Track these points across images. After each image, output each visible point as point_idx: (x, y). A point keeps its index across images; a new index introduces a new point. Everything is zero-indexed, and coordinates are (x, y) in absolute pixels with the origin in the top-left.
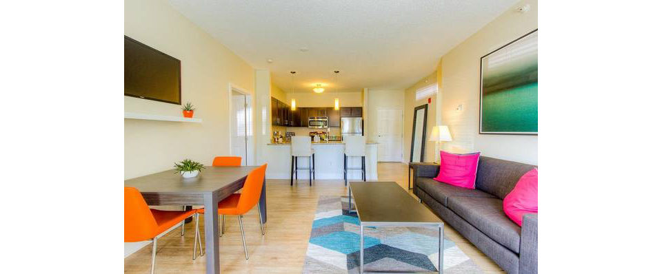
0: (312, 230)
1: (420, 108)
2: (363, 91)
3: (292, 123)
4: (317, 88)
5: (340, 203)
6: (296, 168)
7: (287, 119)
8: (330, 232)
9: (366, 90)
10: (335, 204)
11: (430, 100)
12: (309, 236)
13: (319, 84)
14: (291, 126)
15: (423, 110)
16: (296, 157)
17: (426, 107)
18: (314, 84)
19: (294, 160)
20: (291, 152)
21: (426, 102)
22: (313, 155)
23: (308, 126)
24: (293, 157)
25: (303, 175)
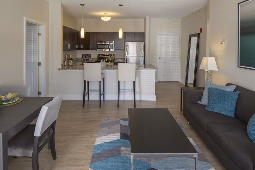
0: (93, 155)
1: (194, 35)
2: (145, 19)
3: (82, 46)
4: (104, 16)
5: (119, 126)
6: (88, 90)
7: (77, 44)
8: (108, 157)
9: (147, 18)
10: (115, 127)
11: (201, 30)
12: (90, 161)
13: (105, 13)
14: (80, 49)
15: (196, 38)
16: (88, 82)
17: (198, 35)
18: (102, 13)
19: (86, 84)
20: (84, 77)
21: (199, 32)
22: (104, 79)
23: (96, 49)
24: (85, 81)
25: (94, 97)
